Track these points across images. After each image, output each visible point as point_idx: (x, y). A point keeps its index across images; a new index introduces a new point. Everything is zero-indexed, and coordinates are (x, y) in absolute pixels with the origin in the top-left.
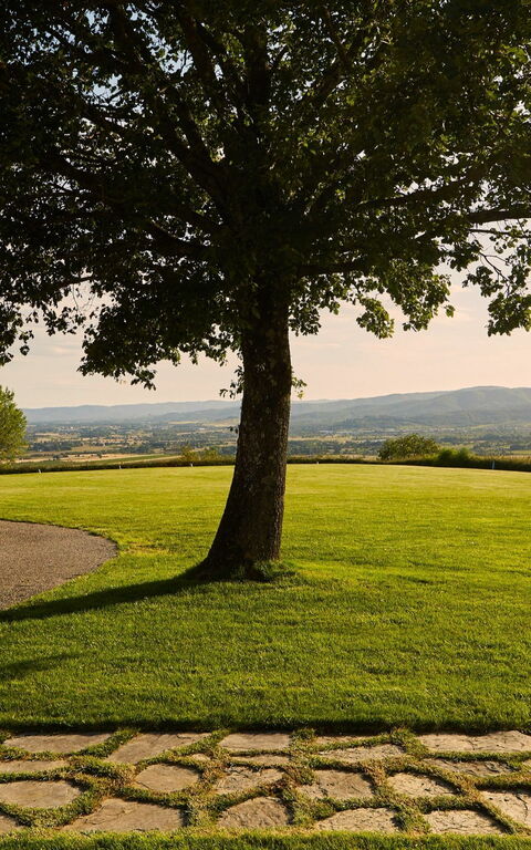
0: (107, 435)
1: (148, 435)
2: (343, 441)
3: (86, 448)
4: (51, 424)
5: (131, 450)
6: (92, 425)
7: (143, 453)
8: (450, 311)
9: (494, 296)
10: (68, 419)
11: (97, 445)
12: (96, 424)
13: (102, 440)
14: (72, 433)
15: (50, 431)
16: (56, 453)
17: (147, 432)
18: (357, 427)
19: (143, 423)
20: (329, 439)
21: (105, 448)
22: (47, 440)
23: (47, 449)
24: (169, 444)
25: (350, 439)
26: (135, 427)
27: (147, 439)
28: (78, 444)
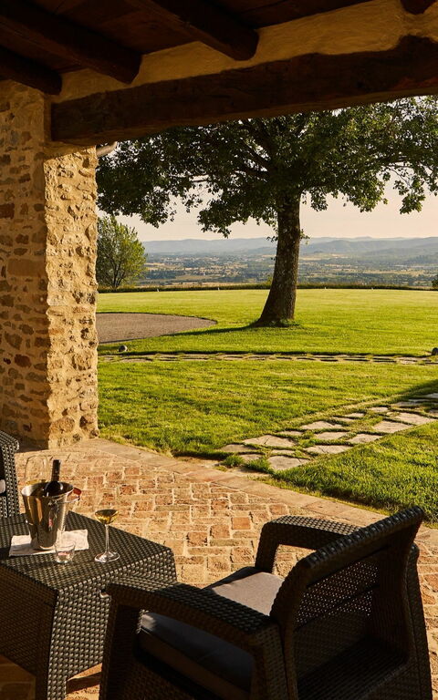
0: (206, 264)
1: (243, 266)
2: (416, 274)
3: (189, 277)
4: (157, 255)
5: (228, 279)
6: (194, 256)
7: (238, 282)
8: (385, 202)
9: (406, 195)
10: (173, 251)
11: (198, 274)
12: (198, 255)
13: (202, 269)
14: (177, 263)
15: (156, 261)
16: (161, 281)
17: (242, 263)
18: (430, 262)
19: (240, 256)
20: (404, 272)
21: (205, 277)
22: (154, 269)
23: (154, 278)
24: (262, 275)
25: (422, 273)
26: (232, 259)
27: (243, 269)
28: (182, 273)
